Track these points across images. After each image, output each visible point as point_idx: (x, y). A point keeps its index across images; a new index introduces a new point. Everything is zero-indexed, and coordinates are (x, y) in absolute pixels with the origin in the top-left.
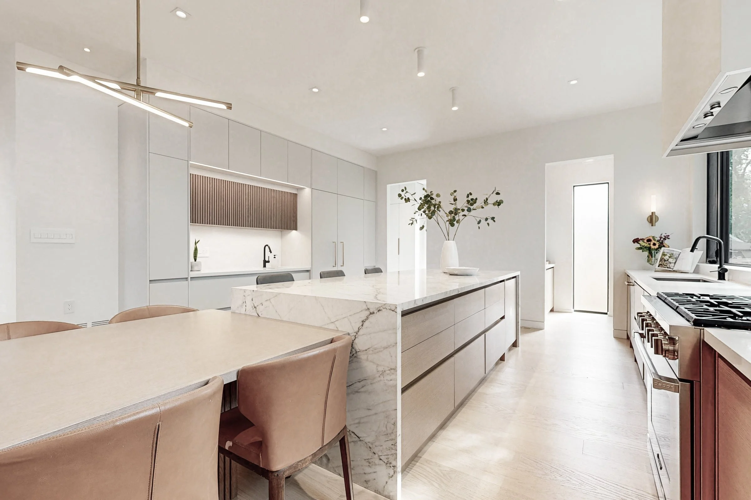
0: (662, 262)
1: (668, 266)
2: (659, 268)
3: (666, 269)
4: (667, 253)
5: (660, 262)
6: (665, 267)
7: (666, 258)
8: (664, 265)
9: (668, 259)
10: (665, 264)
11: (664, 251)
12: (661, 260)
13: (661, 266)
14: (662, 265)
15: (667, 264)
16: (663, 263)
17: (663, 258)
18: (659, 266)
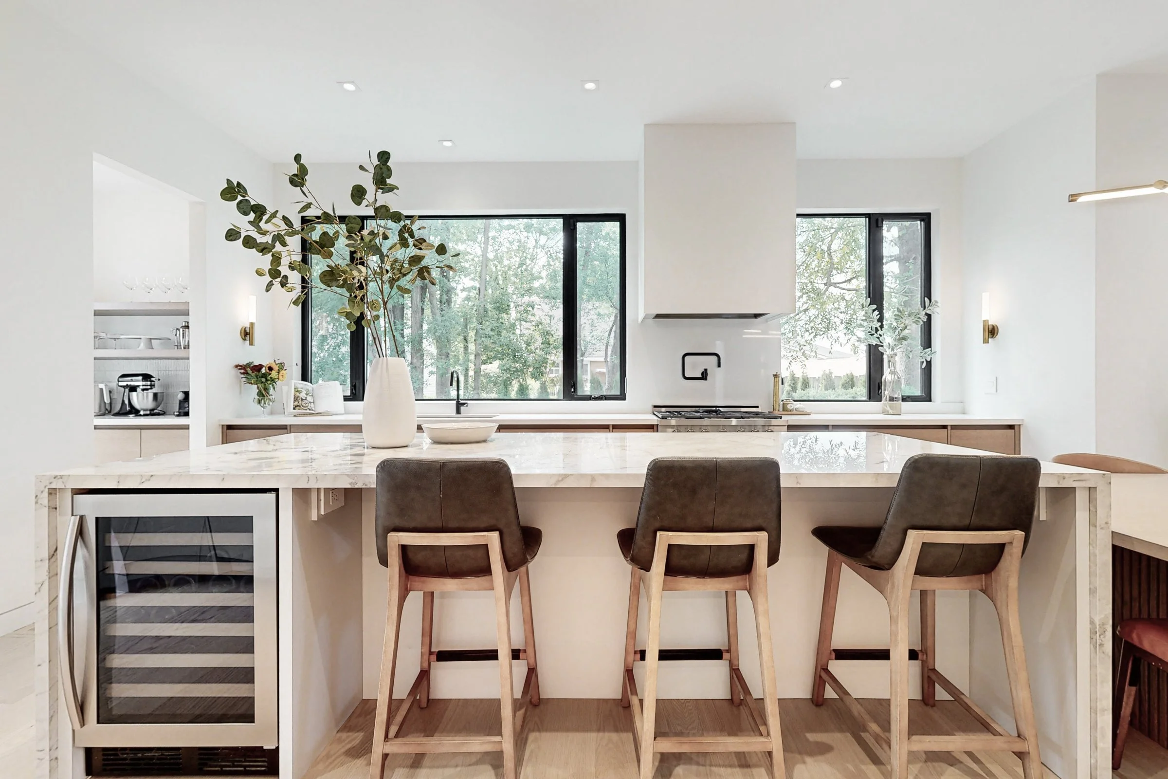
0: (298, 402)
1: (309, 407)
2: (294, 411)
3: (308, 411)
4: (302, 388)
5: (294, 402)
6: (306, 410)
7: (303, 395)
8: (302, 406)
9: (306, 398)
10: (304, 405)
11: (296, 385)
12: (297, 399)
13: (298, 407)
14: (300, 406)
15: (307, 405)
16: (300, 402)
17: (298, 397)
18: (294, 409)
